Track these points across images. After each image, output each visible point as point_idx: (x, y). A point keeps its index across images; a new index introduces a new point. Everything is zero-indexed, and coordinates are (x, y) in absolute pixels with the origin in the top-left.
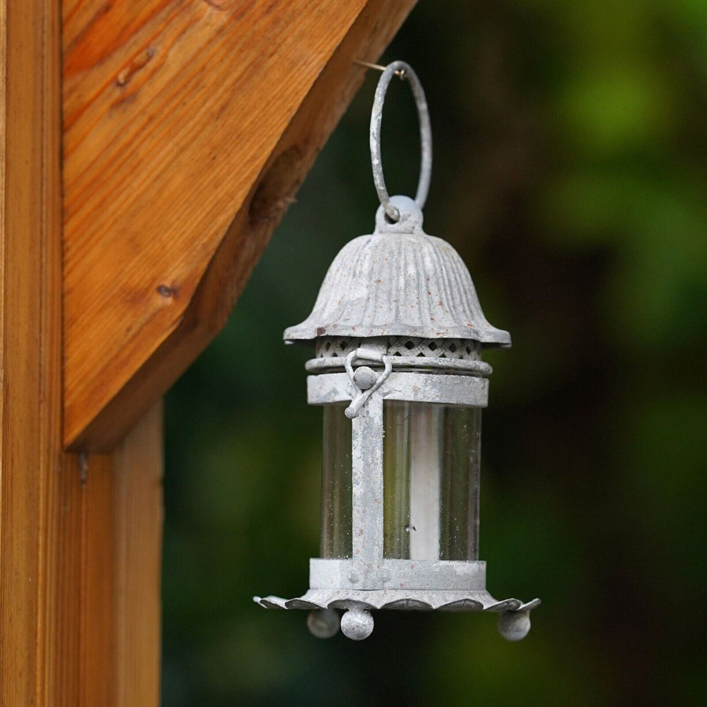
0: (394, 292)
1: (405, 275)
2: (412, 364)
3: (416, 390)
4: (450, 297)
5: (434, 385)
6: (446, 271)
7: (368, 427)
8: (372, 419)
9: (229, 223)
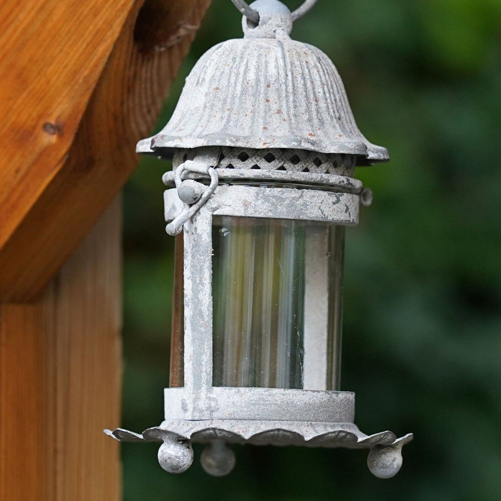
0: (229, 100)
1: (243, 82)
2: (242, 177)
3: (246, 204)
4: (291, 105)
5: (266, 199)
6: (293, 78)
7: (196, 245)
8: (200, 236)
9: (108, 54)
